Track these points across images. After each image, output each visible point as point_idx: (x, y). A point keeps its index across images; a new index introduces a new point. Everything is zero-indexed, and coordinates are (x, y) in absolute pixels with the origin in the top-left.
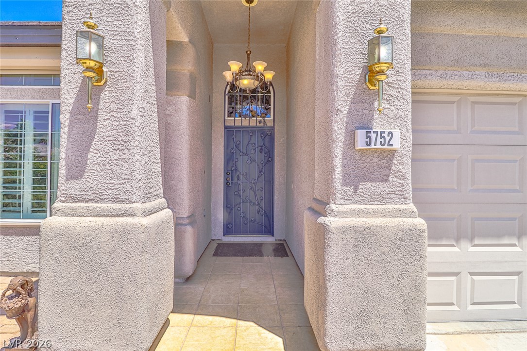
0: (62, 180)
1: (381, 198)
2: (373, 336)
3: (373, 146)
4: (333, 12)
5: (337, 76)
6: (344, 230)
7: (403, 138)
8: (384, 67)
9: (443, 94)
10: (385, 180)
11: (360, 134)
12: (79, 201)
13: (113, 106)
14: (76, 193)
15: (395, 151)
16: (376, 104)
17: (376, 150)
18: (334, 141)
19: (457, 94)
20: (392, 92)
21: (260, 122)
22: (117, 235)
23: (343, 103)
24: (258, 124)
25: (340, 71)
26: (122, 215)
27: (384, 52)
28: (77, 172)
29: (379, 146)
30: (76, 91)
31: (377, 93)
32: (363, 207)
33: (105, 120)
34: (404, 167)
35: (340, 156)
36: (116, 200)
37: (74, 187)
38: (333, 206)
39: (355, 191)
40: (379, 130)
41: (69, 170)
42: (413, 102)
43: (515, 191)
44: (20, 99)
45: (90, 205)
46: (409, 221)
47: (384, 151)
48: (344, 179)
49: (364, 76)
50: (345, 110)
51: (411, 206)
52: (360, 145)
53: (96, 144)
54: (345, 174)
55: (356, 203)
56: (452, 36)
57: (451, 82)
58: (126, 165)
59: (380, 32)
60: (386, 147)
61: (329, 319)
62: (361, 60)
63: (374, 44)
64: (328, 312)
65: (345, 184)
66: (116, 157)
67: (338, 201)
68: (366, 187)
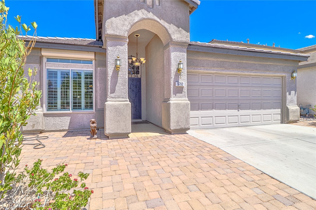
0: (109, 93)
1: (181, 97)
2: (180, 126)
3: (179, 86)
4: (170, 55)
5: (171, 70)
6: (174, 104)
7: (185, 84)
8: (181, 69)
9: (195, 73)
10: (182, 93)
11: (177, 83)
12: (114, 98)
13: (121, 76)
14: (113, 96)
15: (184, 87)
16: (180, 76)
17: (180, 87)
18: (171, 84)
19: (198, 73)
20: (183, 74)
21: (136, 76)
22: (125, 106)
23: (173, 76)
24: (135, 77)
25: (172, 69)
26: (125, 101)
27: (181, 66)
28: (113, 91)
29: (180, 86)
30: (112, 72)
31: (180, 74)
32: (177, 99)
33: (120, 79)
34: (185, 90)
35: (172, 88)
36: (123, 98)
37: (112, 95)
38: (171, 99)
39: (176, 96)
40: (180, 82)
41: (111, 91)
42: (187, 74)
43: (211, 97)
44: (58, 67)
45: (117, 99)
46: (187, 102)
47: (182, 87)
48: (173, 93)
49: (177, 70)
50: (173, 77)
51: (187, 99)
52: (177, 85)
53: (118, 84)
54: (173, 92)
55: (176, 98)
56: (196, 59)
57: (196, 70)
58: (125, 89)
59: (180, 62)
60: (182, 86)
61: (171, 123)
62: (177, 67)
63: (179, 64)
64: (171, 121)
65: (173, 94)
66: (123, 88)
67: (172, 98)
68: (178, 95)
